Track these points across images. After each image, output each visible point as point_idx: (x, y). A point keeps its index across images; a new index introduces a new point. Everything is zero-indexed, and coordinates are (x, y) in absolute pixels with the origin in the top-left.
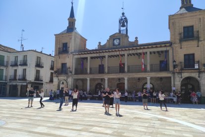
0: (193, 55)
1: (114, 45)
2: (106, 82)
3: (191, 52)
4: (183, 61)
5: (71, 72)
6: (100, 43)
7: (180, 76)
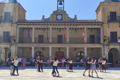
0: (116, 32)
1: (57, 19)
2: (50, 50)
3: (115, 31)
4: (110, 37)
5: (15, 41)
6: (43, 16)
7: (108, 48)
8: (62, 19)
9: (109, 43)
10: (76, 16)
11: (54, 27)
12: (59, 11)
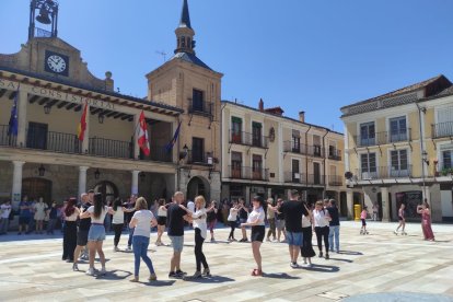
0: (202, 140)
3: (201, 135)
7: (187, 174)
8: (65, 73)
9: (189, 163)
10: (109, 74)
11: (38, 91)
12: (56, 44)
